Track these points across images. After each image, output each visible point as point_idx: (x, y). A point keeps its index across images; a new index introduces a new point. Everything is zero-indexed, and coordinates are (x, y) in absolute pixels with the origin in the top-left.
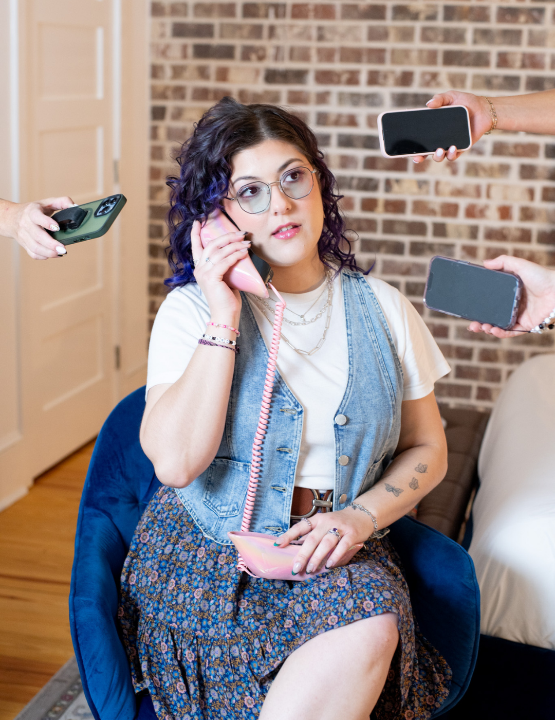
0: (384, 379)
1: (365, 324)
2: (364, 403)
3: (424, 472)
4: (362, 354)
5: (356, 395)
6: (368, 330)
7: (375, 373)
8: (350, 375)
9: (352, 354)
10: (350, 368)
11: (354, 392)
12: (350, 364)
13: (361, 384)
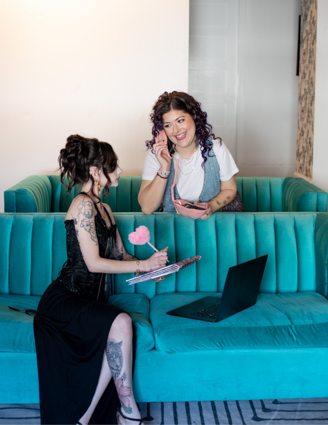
0: (215, 183)
1: (211, 164)
2: (208, 193)
3: (229, 199)
4: (209, 175)
5: (206, 191)
6: (211, 167)
7: (212, 182)
8: (204, 184)
9: (205, 176)
10: (204, 182)
11: (205, 190)
12: (204, 180)
13: (208, 187)
